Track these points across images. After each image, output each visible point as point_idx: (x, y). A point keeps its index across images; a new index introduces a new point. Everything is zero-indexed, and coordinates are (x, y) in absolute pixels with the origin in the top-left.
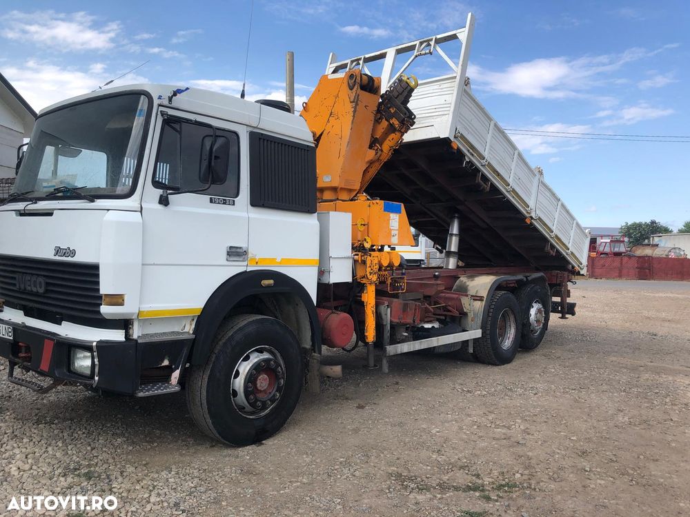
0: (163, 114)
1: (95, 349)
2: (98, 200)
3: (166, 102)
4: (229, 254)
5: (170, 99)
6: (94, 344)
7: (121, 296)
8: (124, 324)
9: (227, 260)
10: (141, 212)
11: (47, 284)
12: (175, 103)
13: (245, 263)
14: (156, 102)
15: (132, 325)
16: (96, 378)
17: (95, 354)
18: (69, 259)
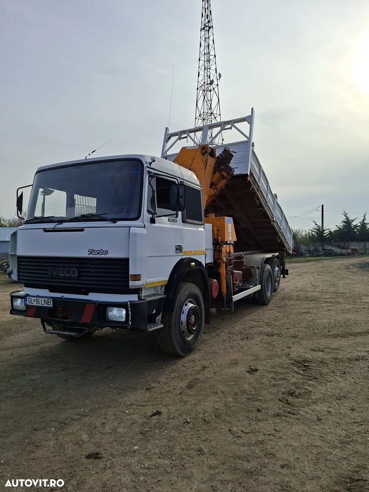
0: (149, 172)
1: (129, 306)
2: (118, 222)
3: (149, 165)
4: (177, 249)
5: (150, 164)
6: (129, 303)
7: (139, 275)
8: (137, 291)
9: (176, 253)
10: (145, 227)
11: (79, 272)
12: (153, 165)
13: (182, 254)
14: (145, 165)
15: (142, 291)
16: (130, 323)
17: (129, 309)
18: (103, 256)
